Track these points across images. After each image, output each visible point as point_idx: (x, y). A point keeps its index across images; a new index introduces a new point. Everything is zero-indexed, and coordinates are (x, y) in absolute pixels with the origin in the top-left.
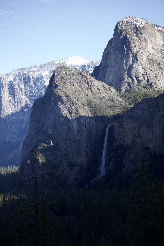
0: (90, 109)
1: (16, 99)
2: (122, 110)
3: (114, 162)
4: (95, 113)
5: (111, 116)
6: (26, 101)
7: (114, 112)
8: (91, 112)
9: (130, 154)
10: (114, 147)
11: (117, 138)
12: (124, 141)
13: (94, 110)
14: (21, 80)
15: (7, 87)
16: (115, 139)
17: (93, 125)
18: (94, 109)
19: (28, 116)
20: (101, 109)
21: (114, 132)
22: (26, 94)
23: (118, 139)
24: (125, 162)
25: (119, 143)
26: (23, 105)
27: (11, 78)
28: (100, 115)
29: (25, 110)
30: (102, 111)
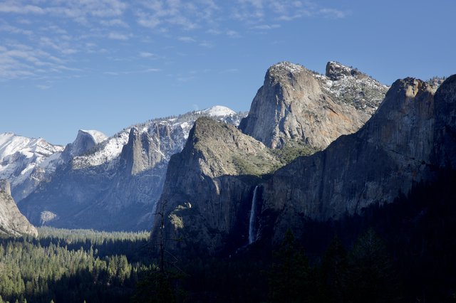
0: (235, 167)
1: (150, 154)
2: (272, 169)
3: (262, 229)
4: (241, 172)
5: (260, 176)
6: (162, 157)
7: (263, 172)
8: (236, 171)
9: (281, 220)
10: (262, 212)
11: (265, 201)
12: (274, 205)
13: (240, 169)
14: (156, 132)
15: (140, 140)
17: (238, 186)
18: (240, 167)
19: (164, 173)
20: (248, 167)
21: (263, 195)
22: (162, 149)
23: (267, 203)
24: (274, 229)
25: (269, 207)
26: (159, 160)
27: (145, 129)
28: (246, 174)
29: (160, 167)
30: (249, 170)
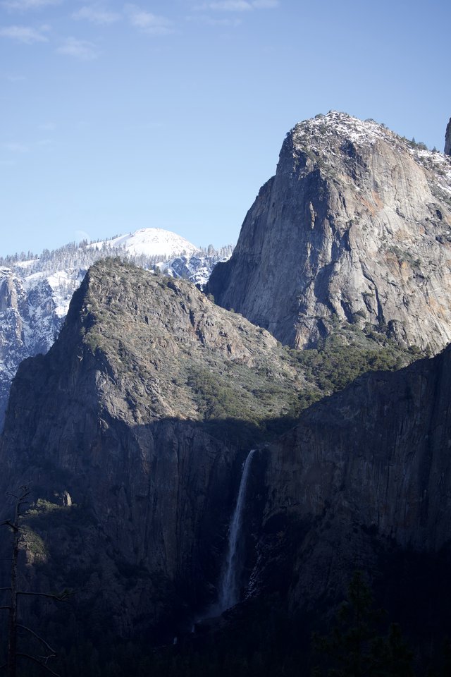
0: (195, 396)
2: (295, 404)
3: (264, 568)
4: (211, 411)
5: (261, 423)
7: (270, 411)
8: (196, 408)
9: (314, 545)
10: (265, 520)
11: (275, 491)
12: (298, 503)
13: (209, 401)
16: (270, 495)
17: (202, 448)
18: (209, 396)
20: (228, 397)
21: (268, 473)
23: (278, 495)
24: (297, 569)
25: (283, 508)
28: (225, 418)
